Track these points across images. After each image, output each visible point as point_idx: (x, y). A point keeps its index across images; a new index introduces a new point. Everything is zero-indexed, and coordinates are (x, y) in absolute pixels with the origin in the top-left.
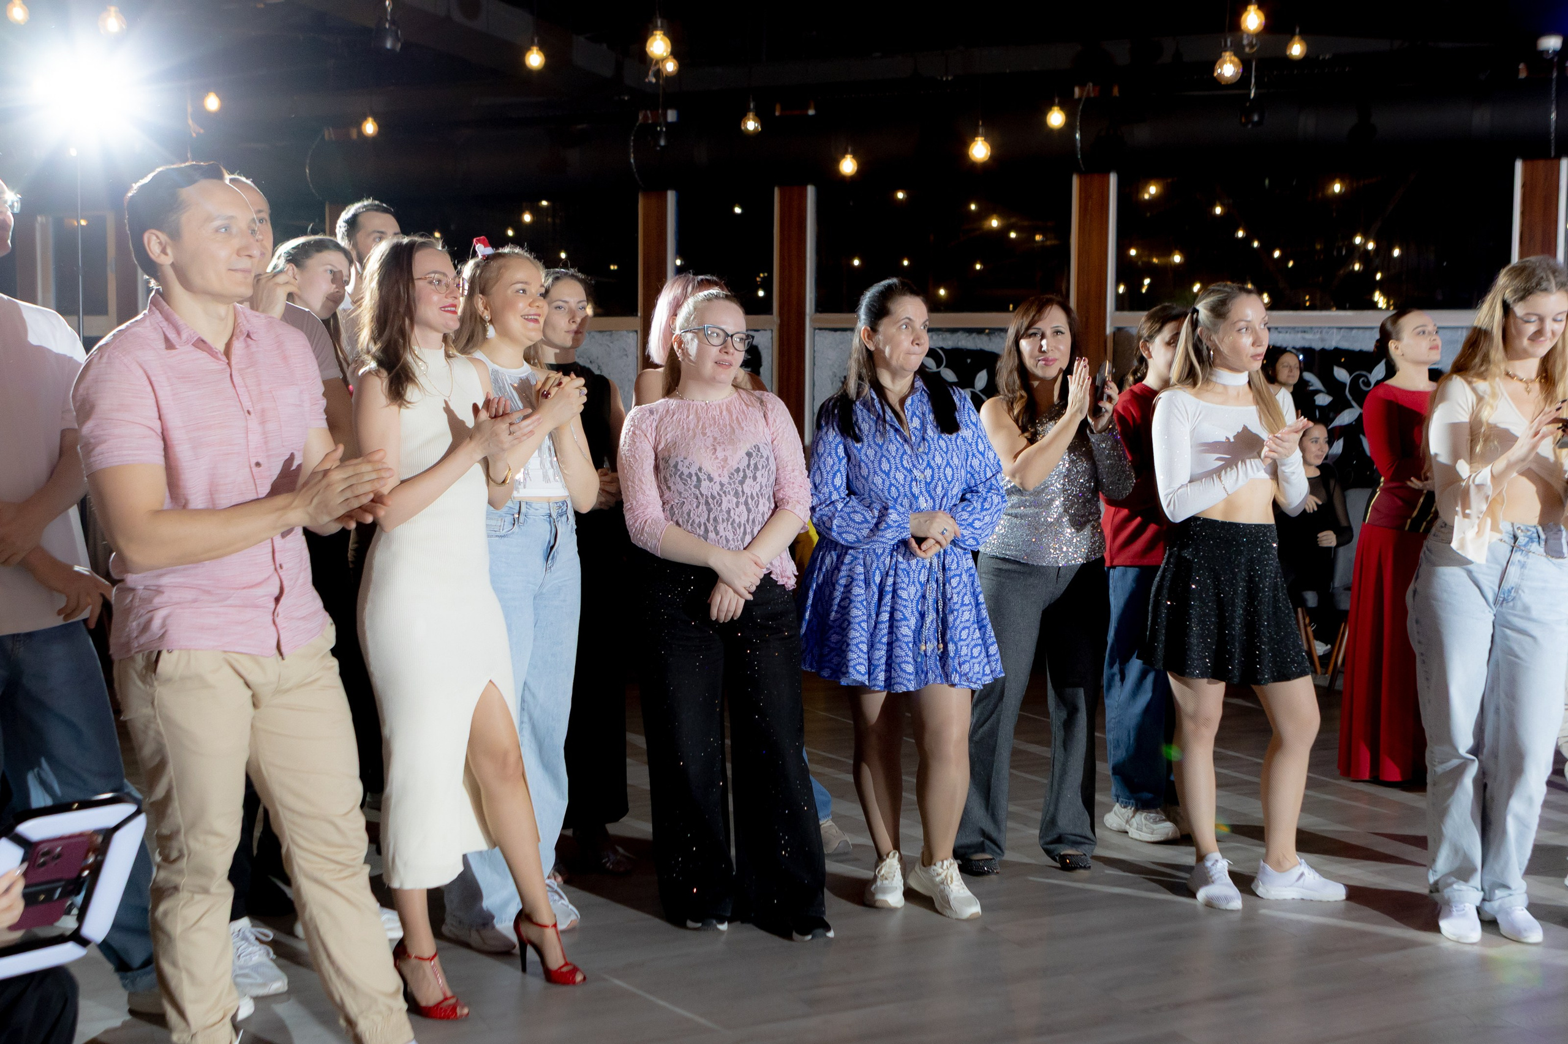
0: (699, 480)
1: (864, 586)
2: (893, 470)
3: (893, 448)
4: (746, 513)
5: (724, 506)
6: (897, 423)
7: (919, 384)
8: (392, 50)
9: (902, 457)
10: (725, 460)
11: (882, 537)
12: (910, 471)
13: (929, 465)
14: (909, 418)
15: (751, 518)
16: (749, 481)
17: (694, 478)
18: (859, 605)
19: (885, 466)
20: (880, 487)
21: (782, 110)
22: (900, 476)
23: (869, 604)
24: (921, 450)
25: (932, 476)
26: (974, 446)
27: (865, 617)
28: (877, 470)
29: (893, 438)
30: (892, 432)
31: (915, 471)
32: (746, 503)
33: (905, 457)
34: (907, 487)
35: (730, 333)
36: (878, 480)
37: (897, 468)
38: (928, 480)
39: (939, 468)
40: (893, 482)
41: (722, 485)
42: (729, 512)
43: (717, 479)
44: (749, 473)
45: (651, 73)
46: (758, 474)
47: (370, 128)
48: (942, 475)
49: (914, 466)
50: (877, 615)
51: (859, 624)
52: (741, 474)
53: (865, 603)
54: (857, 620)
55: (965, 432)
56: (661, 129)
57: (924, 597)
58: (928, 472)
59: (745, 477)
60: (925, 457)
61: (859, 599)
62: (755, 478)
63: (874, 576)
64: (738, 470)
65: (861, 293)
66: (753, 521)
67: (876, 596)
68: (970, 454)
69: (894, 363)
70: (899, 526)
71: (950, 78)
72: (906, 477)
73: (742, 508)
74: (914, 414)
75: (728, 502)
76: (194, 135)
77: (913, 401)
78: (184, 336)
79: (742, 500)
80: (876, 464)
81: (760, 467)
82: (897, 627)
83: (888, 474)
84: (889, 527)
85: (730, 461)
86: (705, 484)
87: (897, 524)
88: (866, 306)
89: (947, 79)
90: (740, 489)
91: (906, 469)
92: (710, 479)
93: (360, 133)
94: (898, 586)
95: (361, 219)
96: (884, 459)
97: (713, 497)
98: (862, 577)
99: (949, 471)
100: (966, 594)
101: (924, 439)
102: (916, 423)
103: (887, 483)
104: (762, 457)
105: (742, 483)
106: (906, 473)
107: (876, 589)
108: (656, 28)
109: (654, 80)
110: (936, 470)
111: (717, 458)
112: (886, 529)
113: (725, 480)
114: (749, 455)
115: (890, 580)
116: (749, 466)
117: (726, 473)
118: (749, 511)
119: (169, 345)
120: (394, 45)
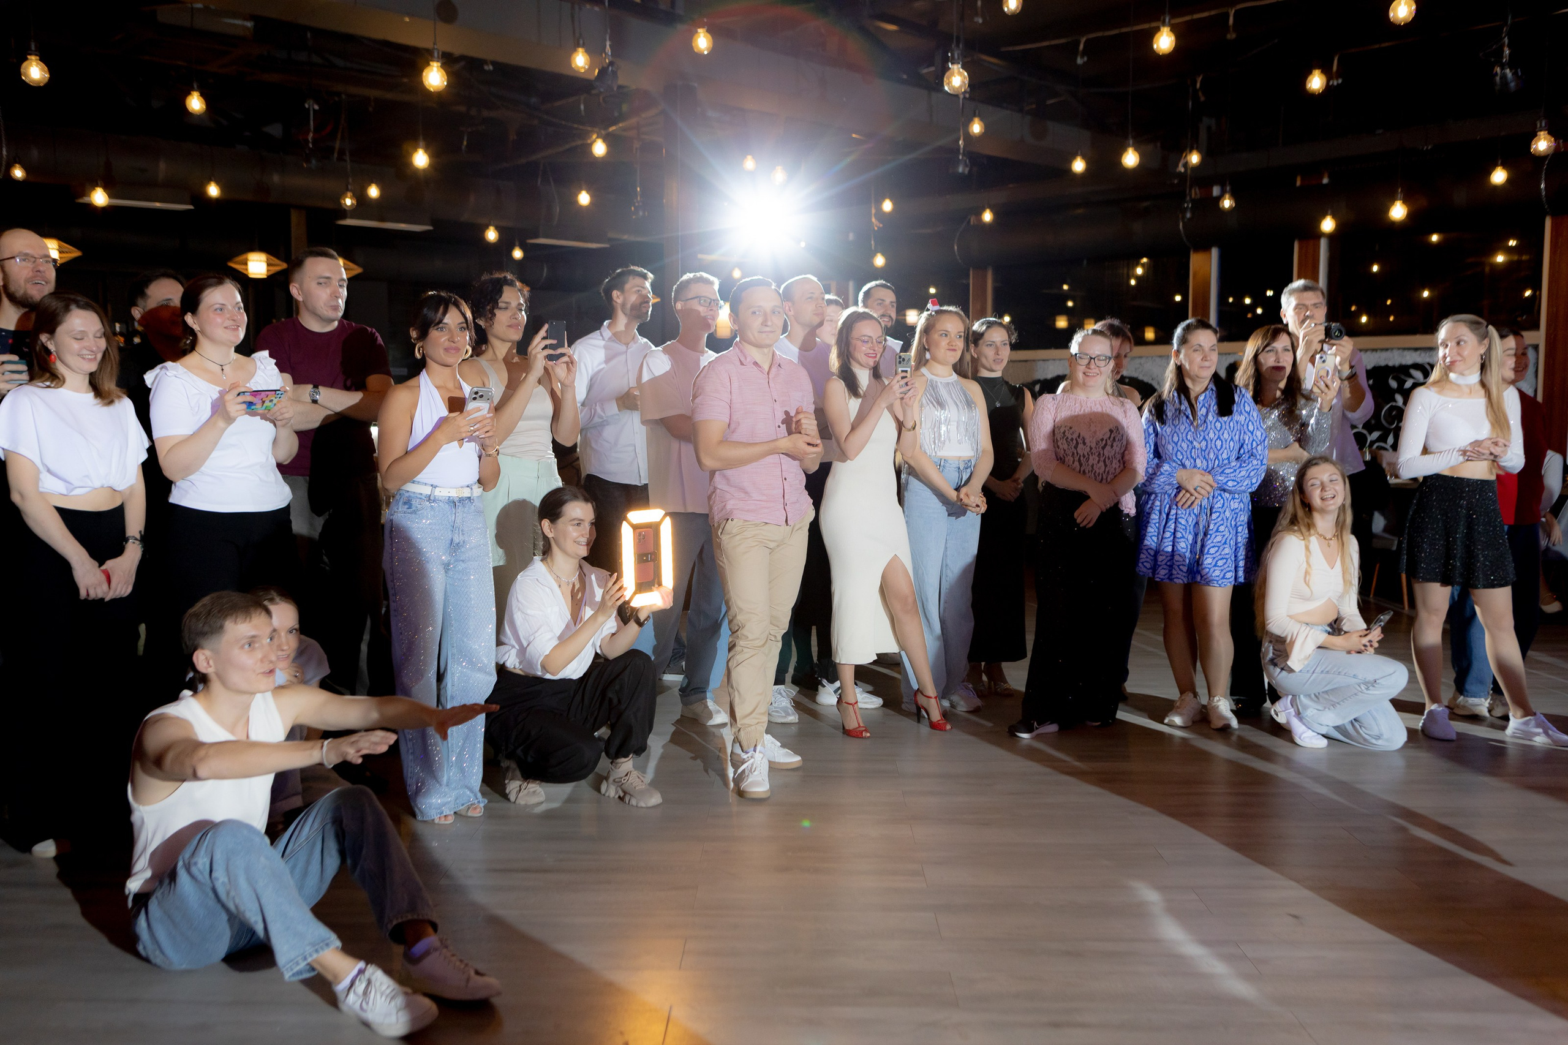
0: (1077, 443)
1: (1158, 514)
2: (1180, 441)
3: (1182, 428)
4: (1104, 467)
5: (1091, 462)
6: (1190, 413)
7: (1212, 386)
8: (963, 173)
9: (1187, 433)
10: (1095, 432)
11: (1158, 480)
12: (1192, 442)
13: (1204, 438)
14: (1199, 407)
15: (1107, 470)
16: (1108, 448)
17: (1075, 442)
18: (1153, 525)
19: (1176, 439)
20: (1171, 452)
21: (1302, 180)
22: (1184, 445)
23: (1160, 525)
24: (1201, 429)
25: (1207, 446)
26: (1245, 427)
27: (1156, 534)
28: (1171, 441)
29: (1185, 422)
30: (1185, 418)
31: (1195, 443)
32: (1104, 461)
33: (1190, 433)
34: (1188, 452)
35: (1093, 357)
36: (1170, 447)
37: (1183, 440)
38: (1204, 448)
39: (1211, 441)
40: (1180, 449)
41: (1091, 448)
42: (1092, 466)
43: (1088, 444)
44: (1109, 443)
45: (1180, 165)
46: (1115, 444)
47: (987, 217)
48: (1213, 446)
49: (1194, 439)
50: (1164, 532)
51: (1151, 537)
52: (1104, 442)
53: (1157, 525)
54: (1150, 534)
55: (1236, 417)
56: (1188, 206)
57: (1197, 523)
58: (1204, 443)
59: (1106, 444)
60: (1202, 433)
61: (1154, 521)
62: (1112, 446)
63: (1165, 508)
64: (1102, 440)
65: (1176, 327)
66: (1108, 472)
67: (1164, 521)
68: (1242, 432)
69: (1192, 373)
70: (1169, 474)
71: (1429, 147)
72: (1188, 446)
73: (1102, 464)
74: (1204, 405)
75: (1093, 460)
76: (876, 228)
77: (1205, 397)
78: (748, 360)
79: (1102, 459)
80: (1170, 437)
81: (1117, 440)
82: (1178, 542)
83: (1176, 444)
84: (1162, 474)
85: (1098, 433)
86: (1081, 446)
87: (1167, 473)
88: (1178, 337)
89: (1427, 149)
90: (1102, 452)
91: (1189, 441)
92: (1084, 443)
93: (980, 220)
94: (1178, 516)
95: (872, 291)
96: (1175, 434)
97: (1084, 456)
98: (1158, 508)
99: (1219, 443)
100: (1222, 525)
101: (1205, 421)
102: (1204, 411)
103: (1175, 449)
104: (1119, 433)
105: (1103, 448)
106: (1188, 443)
107: (1165, 516)
108: (1129, 146)
109: (1183, 170)
110: (1209, 442)
111: (1090, 431)
112: (1160, 475)
113: (1093, 445)
114: (1111, 431)
115: (1173, 512)
116: (1110, 438)
117: (1094, 440)
118: (1106, 466)
119: (742, 364)
120: (964, 170)
